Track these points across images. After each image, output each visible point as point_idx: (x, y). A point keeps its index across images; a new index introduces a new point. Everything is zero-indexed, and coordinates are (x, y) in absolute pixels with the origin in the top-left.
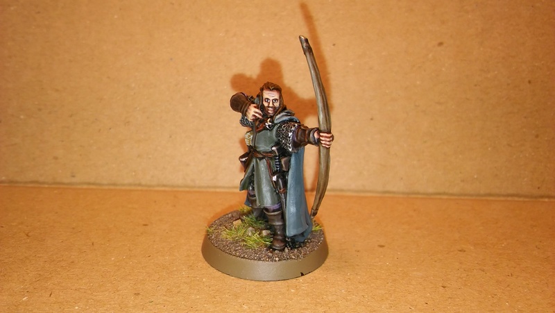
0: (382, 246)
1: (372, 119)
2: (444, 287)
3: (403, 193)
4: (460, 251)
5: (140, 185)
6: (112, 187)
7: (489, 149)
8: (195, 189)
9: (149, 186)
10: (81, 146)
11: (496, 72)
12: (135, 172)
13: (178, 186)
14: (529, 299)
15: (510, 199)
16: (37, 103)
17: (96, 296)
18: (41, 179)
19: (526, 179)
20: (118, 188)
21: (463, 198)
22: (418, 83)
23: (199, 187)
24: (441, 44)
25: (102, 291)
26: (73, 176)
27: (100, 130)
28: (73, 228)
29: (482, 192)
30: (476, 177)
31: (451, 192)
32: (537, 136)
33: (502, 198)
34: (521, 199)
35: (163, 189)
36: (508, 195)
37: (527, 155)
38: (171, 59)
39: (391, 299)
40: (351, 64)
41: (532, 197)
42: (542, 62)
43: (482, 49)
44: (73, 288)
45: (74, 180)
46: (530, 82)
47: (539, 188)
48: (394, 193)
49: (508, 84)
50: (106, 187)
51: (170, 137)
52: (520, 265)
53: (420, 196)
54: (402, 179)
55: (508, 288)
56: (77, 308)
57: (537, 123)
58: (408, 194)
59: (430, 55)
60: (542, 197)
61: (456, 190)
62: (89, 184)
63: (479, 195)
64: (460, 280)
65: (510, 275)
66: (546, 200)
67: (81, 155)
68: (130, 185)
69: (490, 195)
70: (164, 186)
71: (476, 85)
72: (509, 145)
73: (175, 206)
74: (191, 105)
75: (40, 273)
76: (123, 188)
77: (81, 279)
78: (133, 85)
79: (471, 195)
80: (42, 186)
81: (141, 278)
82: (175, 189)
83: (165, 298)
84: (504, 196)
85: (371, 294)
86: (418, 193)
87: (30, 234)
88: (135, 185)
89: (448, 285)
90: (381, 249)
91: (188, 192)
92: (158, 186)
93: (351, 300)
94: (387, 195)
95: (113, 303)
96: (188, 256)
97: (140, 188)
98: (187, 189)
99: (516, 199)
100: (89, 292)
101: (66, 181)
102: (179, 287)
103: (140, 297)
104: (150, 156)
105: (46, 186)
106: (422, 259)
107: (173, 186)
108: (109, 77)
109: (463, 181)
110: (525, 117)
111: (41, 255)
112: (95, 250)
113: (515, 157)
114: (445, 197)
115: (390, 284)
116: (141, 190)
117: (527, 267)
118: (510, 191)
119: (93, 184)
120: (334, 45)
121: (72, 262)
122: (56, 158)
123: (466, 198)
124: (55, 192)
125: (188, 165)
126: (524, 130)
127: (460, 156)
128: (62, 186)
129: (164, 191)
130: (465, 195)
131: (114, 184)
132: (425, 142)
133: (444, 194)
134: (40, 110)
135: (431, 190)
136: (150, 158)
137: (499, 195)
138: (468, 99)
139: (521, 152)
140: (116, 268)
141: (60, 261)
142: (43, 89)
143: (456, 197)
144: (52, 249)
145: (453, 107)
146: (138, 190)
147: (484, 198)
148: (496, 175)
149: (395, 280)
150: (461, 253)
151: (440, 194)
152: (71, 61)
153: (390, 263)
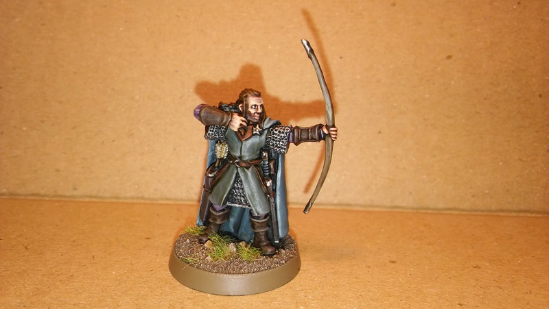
0: (393, 262)
1: (380, 132)
2: (461, 305)
3: (413, 208)
4: (475, 267)
5: (142, 198)
6: (114, 200)
7: (501, 163)
9: (153, 199)
10: (84, 159)
11: (506, 86)
12: (138, 185)
13: (182, 200)
15: (522, 214)
16: (39, 115)
18: (42, 192)
19: (538, 195)
20: (120, 201)
22: (427, 96)
24: (449, 57)
26: (76, 189)
27: (103, 142)
28: (74, 241)
29: (493, 208)
30: (487, 192)
31: (461, 207)
33: (514, 214)
34: (534, 215)
35: (167, 202)
37: (539, 170)
38: (177, 71)
40: (358, 77)
43: (491, 62)
44: (72, 303)
45: (75, 193)
46: (540, 96)
48: (403, 208)
49: (519, 98)
50: (108, 201)
51: (175, 149)
52: (537, 282)
53: (429, 211)
54: (411, 193)
55: (528, 306)
58: (418, 209)
59: (439, 69)
61: (466, 205)
62: (91, 197)
63: (490, 211)
64: (477, 297)
65: (529, 292)
67: (83, 168)
68: (133, 198)
69: (502, 211)
70: (167, 199)
71: (486, 99)
72: (521, 160)
73: (178, 219)
75: (37, 286)
76: (126, 201)
77: (80, 293)
78: (138, 97)
79: (482, 211)
80: (43, 198)
81: (142, 293)
82: (179, 202)
84: (515, 211)
86: (428, 209)
87: (29, 247)
88: (138, 198)
89: (465, 303)
90: (393, 265)
92: (161, 199)
94: (395, 210)
97: (142, 201)
99: (529, 215)
101: (68, 194)
102: (182, 302)
104: (154, 169)
105: (48, 199)
106: (436, 275)
107: (176, 200)
108: (113, 89)
109: (473, 196)
110: (537, 132)
111: (40, 268)
112: (96, 263)
113: (526, 172)
114: (456, 212)
115: (404, 301)
116: (144, 204)
117: (546, 284)
118: (523, 207)
119: (95, 197)
120: (341, 58)
121: (72, 276)
122: (58, 171)
123: (477, 213)
124: (57, 204)
126: (536, 144)
127: (471, 171)
128: (63, 199)
129: (167, 205)
130: (476, 211)
131: (117, 198)
132: (435, 156)
133: (455, 209)
134: (42, 122)
135: (441, 206)
136: (153, 171)
137: (511, 211)
138: (478, 113)
139: (533, 167)
140: (117, 282)
141: (59, 275)
142: (46, 100)
143: (467, 213)
144: (51, 262)
145: (463, 120)
146: (140, 204)
147: (495, 214)
148: (508, 190)
149: (408, 298)
150: (477, 269)
151: (450, 209)
152: (75, 73)
153: (402, 280)
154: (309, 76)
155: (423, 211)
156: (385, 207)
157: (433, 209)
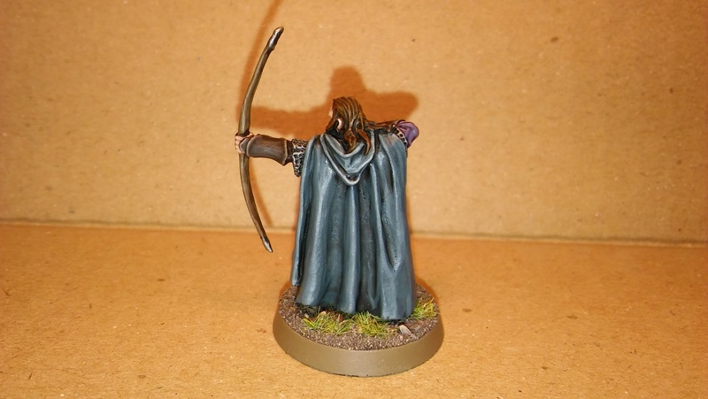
0: (468, 311)
1: (462, 139)
2: (545, 368)
3: (502, 236)
4: (570, 317)
5: (158, 223)
6: (123, 227)
7: (616, 179)
8: (231, 230)
9: (172, 225)
10: (82, 173)
11: (627, 78)
12: (152, 207)
13: (209, 226)
14: (655, 387)
15: (641, 244)
16: (23, 116)
17: (89, 379)
18: (31, 216)
19: (663, 219)
20: (130, 227)
21: (580, 242)
22: (524, 91)
23: (236, 227)
24: (555, 40)
25: (98, 373)
26: (72, 212)
27: (106, 152)
28: (67, 284)
29: (605, 235)
30: (597, 215)
31: (564, 234)
32: (679, 162)
33: (631, 243)
34: (656, 245)
35: (189, 228)
36: (639, 239)
37: (666, 188)
38: (199, 59)
39: (474, 384)
40: (436, 66)
41: (670, 241)
42: (689, 64)
43: (609, 46)
44: (60, 367)
45: (73, 217)
46: (671, 91)
47: (679, 230)
48: (490, 235)
49: (643, 94)
50: (115, 227)
51: (198, 161)
52: (646, 337)
53: (523, 240)
54: (500, 217)
55: (630, 371)
56: (62, 395)
57: (680, 145)
58: (508, 236)
59: (541, 55)
60: (684, 241)
61: (570, 232)
62: (93, 222)
63: (600, 239)
64: (567, 358)
65: (633, 351)
66: (689, 245)
67: (81, 185)
68: (146, 223)
69: (616, 238)
70: (190, 225)
71: (600, 95)
72: (643, 174)
73: (201, 254)
74: (224, 120)
75: (18, 346)
76: (137, 227)
77: (71, 355)
78: (149, 93)
79: (591, 239)
80: (33, 224)
81: (149, 354)
82: (206, 229)
83: (178, 382)
84: (633, 240)
85: (448, 378)
86: (522, 236)
87: (10, 292)
88: (152, 223)
89: (551, 366)
90: (467, 315)
91: (221, 234)
92: (183, 225)
93: (421, 386)
94: (481, 238)
95: (110, 388)
96: (214, 323)
97: (158, 228)
98: (221, 230)
99: (650, 244)
100: (80, 373)
101: (63, 218)
102: (197, 367)
103: (146, 380)
104: (172, 187)
105: (38, 224)
106: (519, 328)
107: (202, 225)
108: (117, 83)
109: (580, 220)
110: (664, 137)
111: (23, 321)
112: (93, 314)
113: (649, 189)
114: (556, 241)
115: (475, 364)
116: (161, 231)
117: (657, 340)
118: (643, 234)
119: (99, 222)
120: (414, 40)
121: (62, 332)
122: (49, 188)
123: (584, 242)
124: (48, 233)
125: (221, 198)
126: (663, 154)
127: (577, 188)
128: (57, 225)
129: (189, 232)
130: (583, 239)
131: (126, 223)
132: (532, 169)
133: (556, 237)
134: (28, 125)
135: (538, 232)
136: (171, 189)
137: (628, 239)
138: (589, 113)
139: (658, 183)
140: (118, 340)
141: (46, 330)
142: (31, 98)
143: (571, 242)
144: (37, 313)
145: (570, 123)
146: (155, 231)
147: (608, 243)
148: (624, 213)
149: (481, 359)
150: (571, 320)
151: (549, 237)
152: (67, 61)
153: (476, 335)
154: (372, 65)
155: (515, 240)
156: (467, 234)
157: (528, 237)
